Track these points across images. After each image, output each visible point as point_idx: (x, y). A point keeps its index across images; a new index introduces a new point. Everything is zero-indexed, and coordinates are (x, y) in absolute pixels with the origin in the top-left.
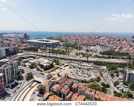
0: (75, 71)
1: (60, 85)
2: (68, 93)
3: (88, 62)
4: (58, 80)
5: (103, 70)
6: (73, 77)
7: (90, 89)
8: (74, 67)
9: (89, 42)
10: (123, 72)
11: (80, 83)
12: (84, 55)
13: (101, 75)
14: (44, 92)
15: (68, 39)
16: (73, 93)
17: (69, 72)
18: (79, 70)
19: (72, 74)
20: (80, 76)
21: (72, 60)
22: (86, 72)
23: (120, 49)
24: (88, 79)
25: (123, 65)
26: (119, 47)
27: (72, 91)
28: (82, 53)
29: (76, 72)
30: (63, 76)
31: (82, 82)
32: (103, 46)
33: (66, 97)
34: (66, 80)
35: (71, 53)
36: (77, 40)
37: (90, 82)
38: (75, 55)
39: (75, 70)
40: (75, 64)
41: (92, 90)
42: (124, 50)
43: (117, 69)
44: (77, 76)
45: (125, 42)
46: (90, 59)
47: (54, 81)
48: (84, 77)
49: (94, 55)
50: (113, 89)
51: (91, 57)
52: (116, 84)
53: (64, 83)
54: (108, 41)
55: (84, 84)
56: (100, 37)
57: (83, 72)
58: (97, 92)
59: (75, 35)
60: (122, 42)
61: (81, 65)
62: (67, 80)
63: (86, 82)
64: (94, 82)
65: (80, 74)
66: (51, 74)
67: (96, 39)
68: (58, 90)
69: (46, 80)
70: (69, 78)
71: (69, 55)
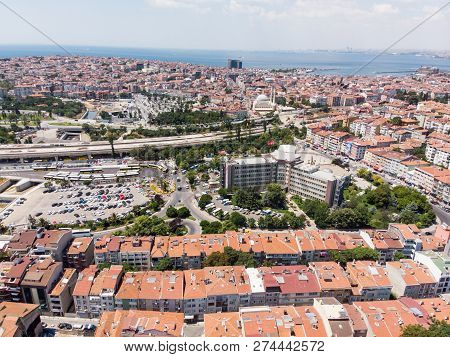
0: (70, 196)
1: (16, 261)
2: (55, 277)
3: (115, 155)
5: (167, 171)
6: (69, 219)
7: (133, 239)
8: (65, 184)
9: (105, 85)
10: (218, 166)
11: (98, 233)
12: (95, 134)
16: (77, 272)
17: (45, 205)
18: (85, 189)
19: (63, 208)
20: (96, 209)
21: (51, 159)
22: (114, 190)
23: (202, 102)
24: (120, 212)
25: (213, 148)
26: (199, 97)
27: (72, 266)
28: (87, 129)
29: (78, 199)
31: (106, 225)
32: (155, 95)
33: (50, 292)
34: (38, 236)
35: (40, 134)
36: (53, 76)
37: (131, 217)
38: (59, 136)
39: (70, 193)
40: (67, 173)
41: (142, 238)
42: (213, 106)
43: (204, 161)
44: (81, 212)
45: (212, 79)
46: (121, 144)
48: (110, 207)
49: (133, 131)
50: (199, 217)
51: (125, 138)
52: (204, 202)
53: (32, 251)
55: (112, 230)
56: (140, 66)
57: (102, 192)
58: (158, 239)
59: (42, 59)
60: (207, 81)
61: (93, 172)
62: (43, 236)
63: (117, 222)
64: (144, 213)
65: (91, 201)
67: (127, 71)
68: (13, 279)
70: (49, 228)
71: (31, 142)
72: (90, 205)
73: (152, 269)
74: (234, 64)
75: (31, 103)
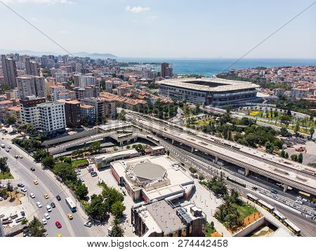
15: (288, 79)
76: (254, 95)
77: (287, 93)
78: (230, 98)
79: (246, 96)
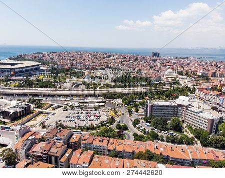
0: (74, 114)
1: (48, 142)
2: (63, 152)
3: (94, 95)
4: (42, 135)
5: (118, 105)
6: (72, 124)
7: (99, 138)
8: (72, 107)
9: (94, 64)
10: (143, 104)
11: (84, 133)
12: (88, 86)
13: (116, 113)
14: (16, 160)
15: (56, 59)
16: (73, 151)
17: (63, 117)
18: (81, 111)
19: (70, 119)
20: (84, 120)
21: (67, 96)
22: (93, 112)
23: (137, 73)
24: (96, 123)
25: (141, 95)
26: (136, 70)
27: (71, 148)
28: (84, 83)
29: (77, 115)
30: (53, 125)
31: (88, 129)
32: (115, 69)
33: (60, 160)
34: (58, 131)
35: (65, 85)
36: (73, 60)
37: (99, 127)
38: (72, 86)
39: (74, 112)
40: (73, 103)
41: (104, 138)
42: (143, 74)
43: (136, 101)
44: (77, 121)
45: (143, 61)
46: (98, 91)
47: (33, 137)
48: (90, 120)
49: (104, 85)
50: (133, 131)
51: (100, 88)
52: (136, 123)
53: (55, 138)
54: (122, 62)
55: (90, 132)
56: (110, 56)
57: (88, 113)
58: (111, 140)
59: (69, 52)
60: (141, 62)
61: (85, 103)
62: (60, 131)
63: (93, 128)
64: (106, 125)
65: (83, 117)
66: (27, 126)
67: (104, 58)
68: (45, 151)
69: (17, 139)
70: (63, 127)
71: (61, 88)
72: (82, 118)
73: (107, 155)
74: (155, 54)
75: (63, 71)
76: (39, 68)
77: (56, 66)
78: (26, 71)
79: (35, 69)
